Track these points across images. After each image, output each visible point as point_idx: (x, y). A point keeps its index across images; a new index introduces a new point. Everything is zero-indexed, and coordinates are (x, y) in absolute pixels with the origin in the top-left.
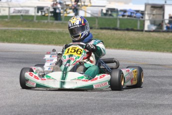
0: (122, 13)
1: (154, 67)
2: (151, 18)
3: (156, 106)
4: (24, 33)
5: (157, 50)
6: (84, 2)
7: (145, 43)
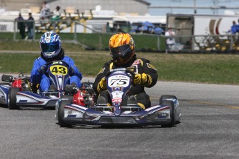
0: (135, 28)
6: (83, 14)
7: (166, 69)
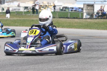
0: (71, 9)
1: (88, 37)
2: (87, 12)
3: (89, 58)
4: (17, 21)
5: (90, 29)
6: (50, 4)
7: (83, 25)
